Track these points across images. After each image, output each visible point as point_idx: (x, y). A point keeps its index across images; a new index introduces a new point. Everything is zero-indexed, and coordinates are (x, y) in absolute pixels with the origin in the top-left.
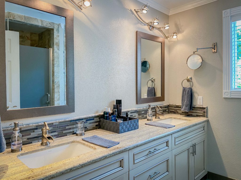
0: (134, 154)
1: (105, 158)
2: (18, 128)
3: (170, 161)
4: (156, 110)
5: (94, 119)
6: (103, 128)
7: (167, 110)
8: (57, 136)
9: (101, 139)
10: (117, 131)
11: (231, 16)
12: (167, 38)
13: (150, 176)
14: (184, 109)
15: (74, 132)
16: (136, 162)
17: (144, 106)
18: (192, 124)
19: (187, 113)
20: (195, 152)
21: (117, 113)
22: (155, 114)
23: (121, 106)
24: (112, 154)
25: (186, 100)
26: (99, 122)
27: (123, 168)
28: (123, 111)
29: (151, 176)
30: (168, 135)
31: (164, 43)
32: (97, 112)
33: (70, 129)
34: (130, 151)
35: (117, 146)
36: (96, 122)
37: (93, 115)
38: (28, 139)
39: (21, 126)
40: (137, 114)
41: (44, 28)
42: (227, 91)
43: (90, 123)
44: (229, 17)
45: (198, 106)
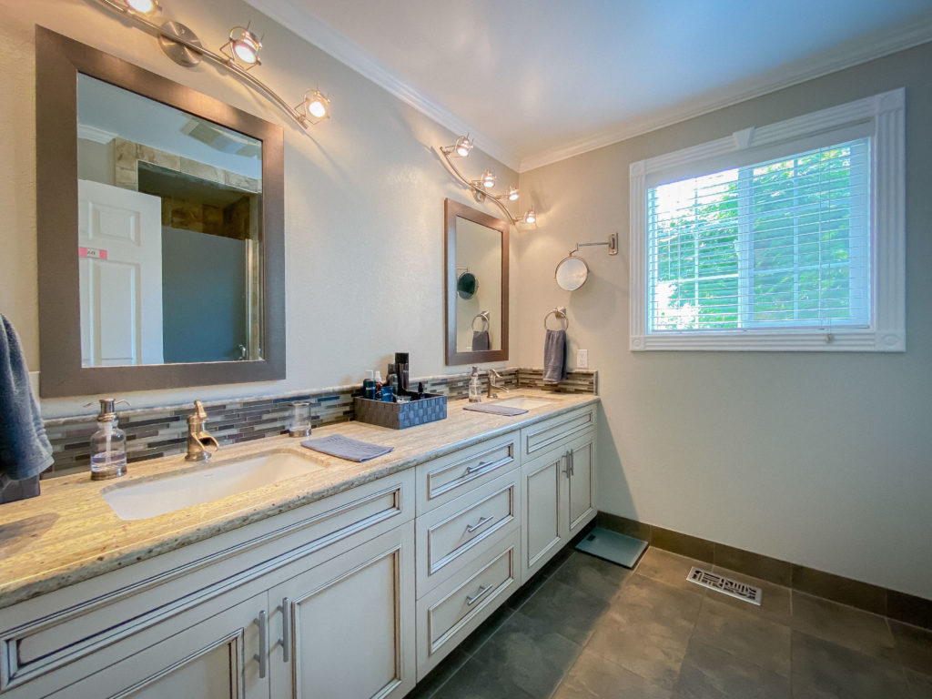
0: (428, 476)
1: (349, 486)
2: (112, 415)
3: (516, 491)
4: (489, 379)
5: (338, 398)
6: (362, 420)
7: (514, 381)
8: (237, 438)
9: (350, 443)
10: (392, 423)
11: (647, 176)
12: (514, 222)
13: (468, 526)
14: (549, 377)
15: (283, 427)
16: (433, 494)
17: (462, 371)
18: (565, 407)
19: (556, 385)
20: (572, 469)
21: (396, 383)
22: (488, 388)
23: (406, 368)
24: (369, 476)
25: (553, 356)
26: (353, 404)
27: (398, 511)
28: (411, 379)
29: (471, 527)
30: (512, 431)
31: (508, 233)
32: (347, 381)
33: (274, 420)
34: (418, 468)
35: (386, 457)
36: (345, 405)
37: (337, 388)
38: (150, 445)
39: (130, 412)
40: (447, 389)
41: (233, 192)
42: (638, 336)
43: (329, 407)
44: (643, 179)
45: (577, 370)
